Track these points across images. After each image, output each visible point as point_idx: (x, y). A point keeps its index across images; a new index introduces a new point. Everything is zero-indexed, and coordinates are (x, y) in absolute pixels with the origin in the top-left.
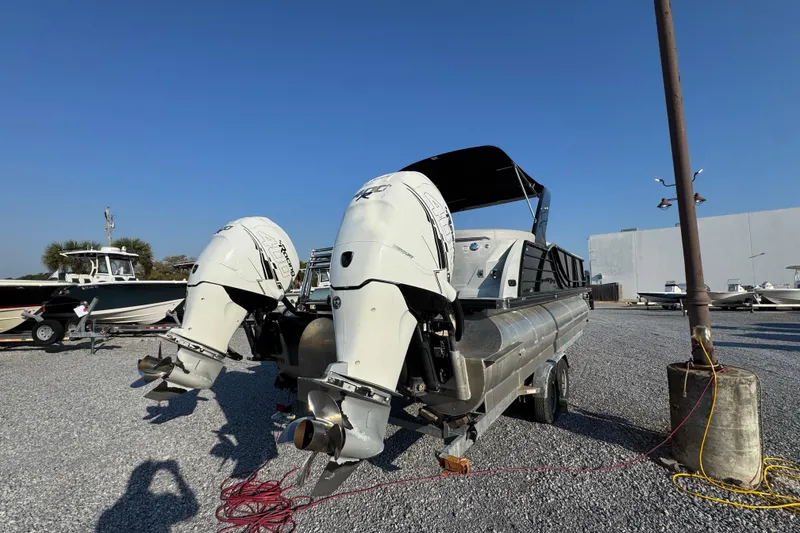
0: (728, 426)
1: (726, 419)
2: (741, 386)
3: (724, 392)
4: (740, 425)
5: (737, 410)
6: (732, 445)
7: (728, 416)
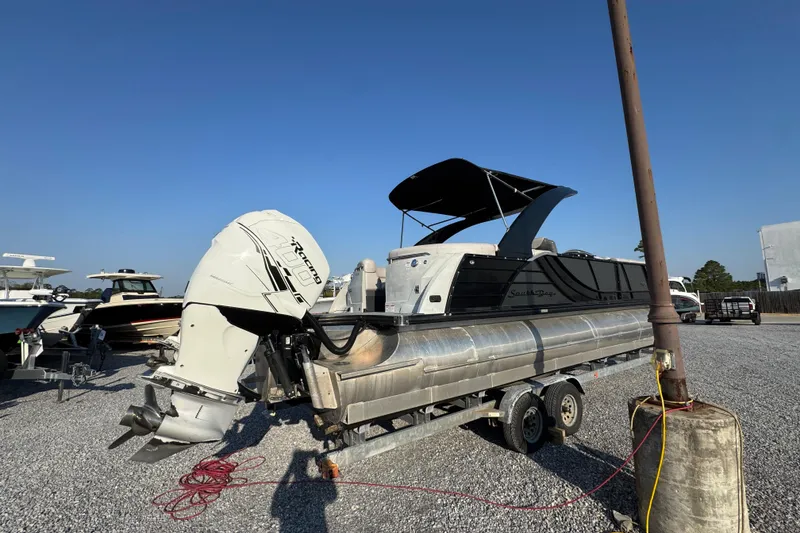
0: (682, 482)
1: (679, 472)
2: (699, 431)
3: (676, 436)
4: (699, 483)
5: (694, 462)
6: (686, 508)
7: (682, 469)
